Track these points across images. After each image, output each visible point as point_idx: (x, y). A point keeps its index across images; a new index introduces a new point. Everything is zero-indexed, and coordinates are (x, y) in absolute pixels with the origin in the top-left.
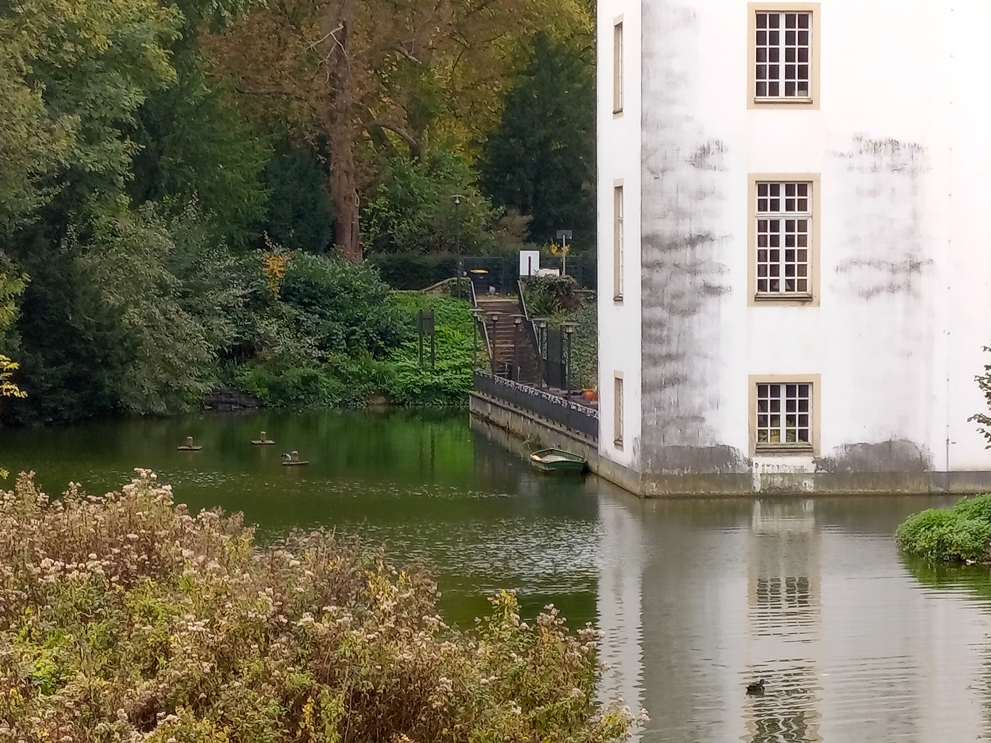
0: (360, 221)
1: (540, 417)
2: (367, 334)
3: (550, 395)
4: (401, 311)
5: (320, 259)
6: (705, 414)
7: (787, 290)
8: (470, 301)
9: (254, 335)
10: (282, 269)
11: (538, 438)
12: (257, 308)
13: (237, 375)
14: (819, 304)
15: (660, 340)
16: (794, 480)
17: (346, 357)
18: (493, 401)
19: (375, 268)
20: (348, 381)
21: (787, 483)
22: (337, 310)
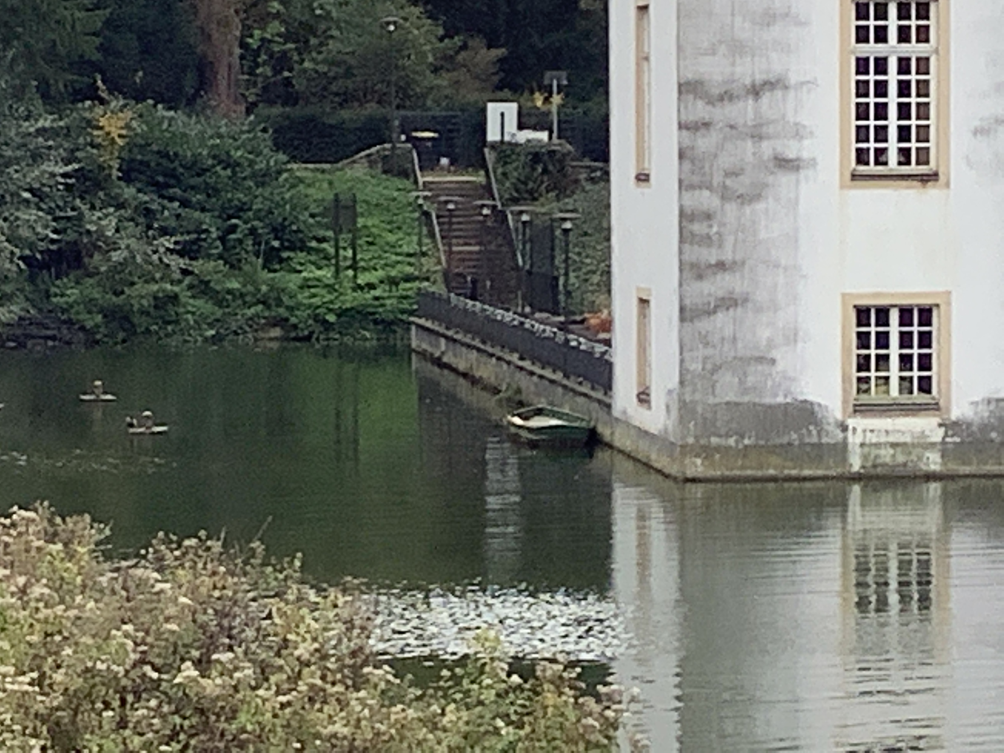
0: (242, 57)
1: (522, 358)
2: (253, 231)
3: (537, 325)
4: (306, 196)
5: (180, 116)
6: (775, 354)
7: (900, 163)
8: (412, 180)
9: (81, 234)
10: (124, 132)
11: (519, 391)
12: (85, 192)
13: (56, 295)
14: (948, 185)
15: (706, 241)
16: (910, 453)
17: (222, 268)
18: (450, 333)
19: (264, 130)
20: (225, 304)
21: (901, 459)
22: (209, 196)
